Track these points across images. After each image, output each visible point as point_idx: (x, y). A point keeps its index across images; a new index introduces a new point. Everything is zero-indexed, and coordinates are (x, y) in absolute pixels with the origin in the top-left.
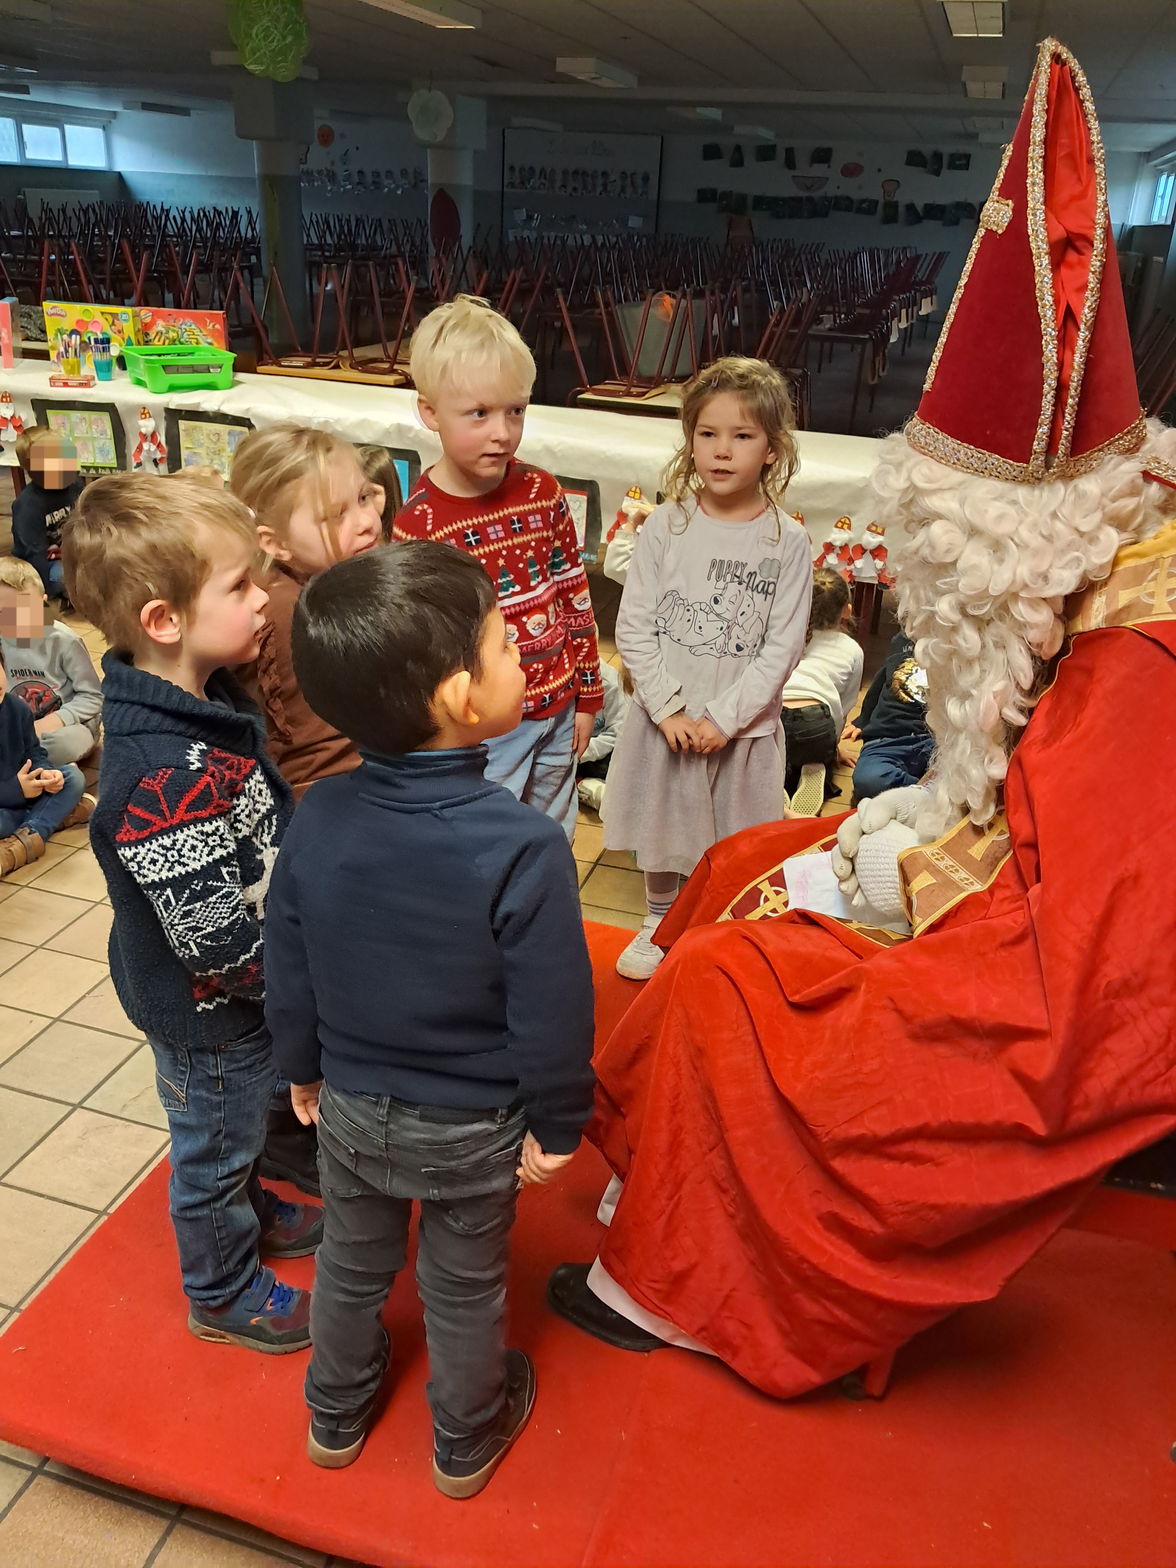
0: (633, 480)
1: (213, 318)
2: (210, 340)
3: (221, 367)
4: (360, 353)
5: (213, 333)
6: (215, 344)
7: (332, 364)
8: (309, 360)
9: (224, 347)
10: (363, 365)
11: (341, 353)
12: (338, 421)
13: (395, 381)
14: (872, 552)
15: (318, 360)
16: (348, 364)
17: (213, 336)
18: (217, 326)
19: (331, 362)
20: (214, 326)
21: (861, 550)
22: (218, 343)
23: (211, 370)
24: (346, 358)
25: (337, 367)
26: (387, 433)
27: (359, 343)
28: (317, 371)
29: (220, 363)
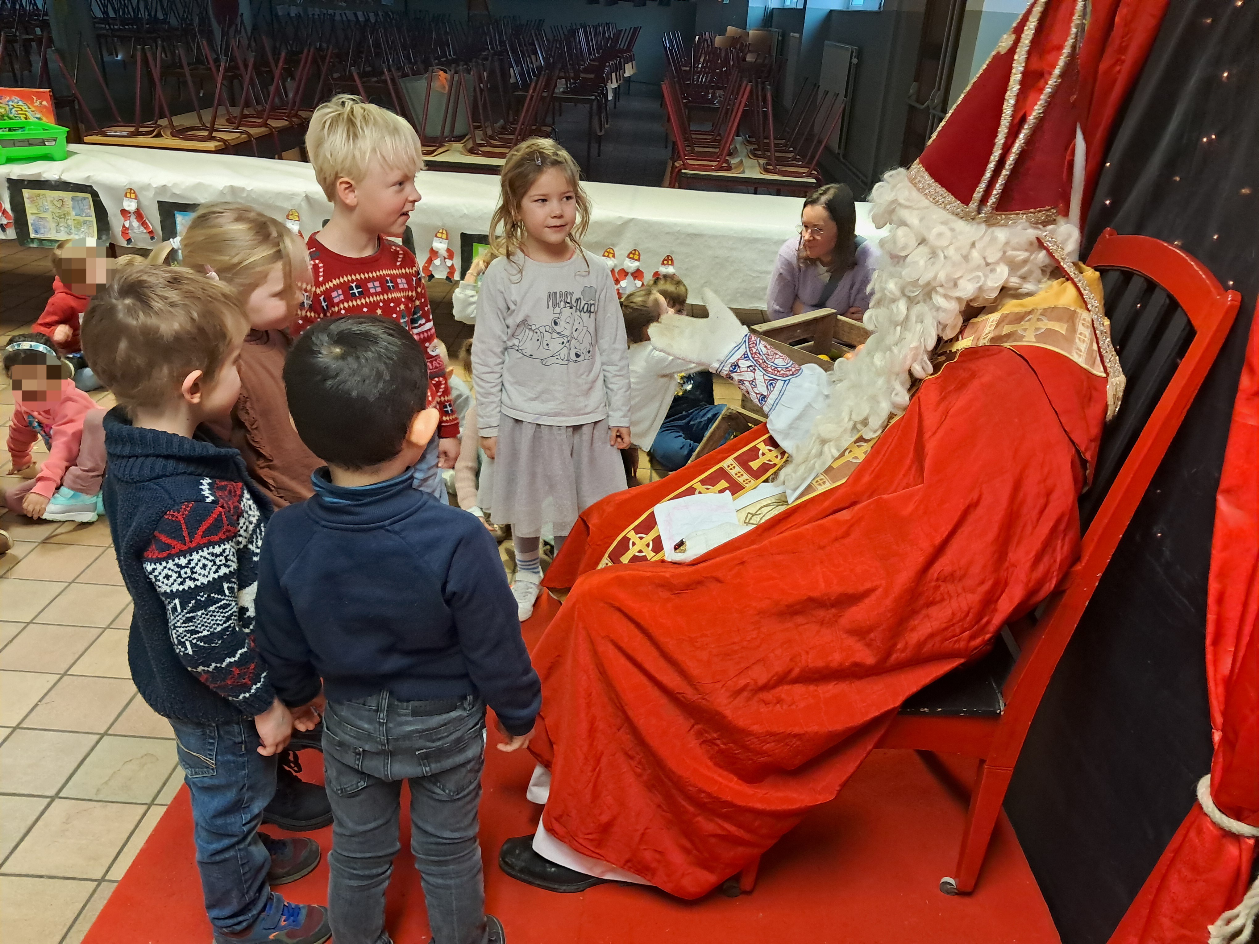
0: (440, 224)
1: (39, 96)
2: (38, 116)
3: (55, 140)
4: (180, 121)
5: (41, 109)
6: (44, 119)
7: (155, 133)
8: (132, 129)
9: (54, 121)
10: (181, 133)
11: (160, 122)
12: (175, 184)
13: (216, 147)
14: (632, 274)
15: (141, 130)
16: (168, 133)
17: (41, 112)
18: (44, 103)
19: (153, 131)
20: (41, 103)
21: (624, 273)
22: (47, 117)
23: (46, 143)
24: (165, 127)
25: (159, 135)
26: (222, 193)
27: (176, 111)
28: (140, 140)
29: (54, 136)
